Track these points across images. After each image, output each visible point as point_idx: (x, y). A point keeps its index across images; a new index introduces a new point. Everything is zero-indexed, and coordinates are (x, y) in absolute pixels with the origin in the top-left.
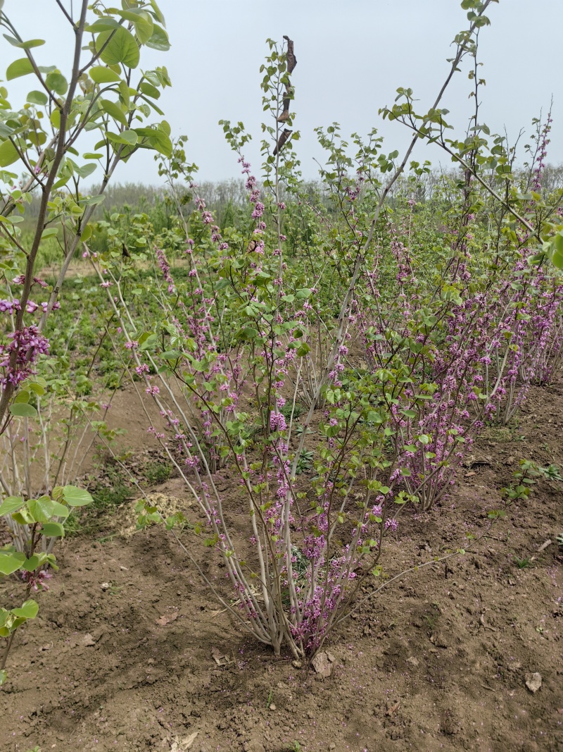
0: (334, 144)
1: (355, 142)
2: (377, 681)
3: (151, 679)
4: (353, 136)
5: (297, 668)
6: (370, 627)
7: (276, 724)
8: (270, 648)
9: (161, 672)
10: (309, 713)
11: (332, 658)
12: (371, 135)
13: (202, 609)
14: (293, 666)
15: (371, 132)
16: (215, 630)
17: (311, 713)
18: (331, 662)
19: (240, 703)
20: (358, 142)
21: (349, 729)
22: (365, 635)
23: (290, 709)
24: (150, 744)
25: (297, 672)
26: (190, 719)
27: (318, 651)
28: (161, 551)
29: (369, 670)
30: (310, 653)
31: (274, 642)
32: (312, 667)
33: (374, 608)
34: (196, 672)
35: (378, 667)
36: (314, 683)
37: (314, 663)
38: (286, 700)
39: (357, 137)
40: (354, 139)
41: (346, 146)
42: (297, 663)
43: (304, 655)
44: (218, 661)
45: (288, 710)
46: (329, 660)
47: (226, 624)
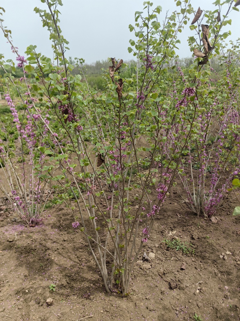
0: (222, 45)
1: (230, 44)
2: (233, 225)
3: (159, 218)
4: (230, 41)
5: (206, 220)
6: (230, 212)
7: (201, 232)
8: (196, 214)
9: (162, 217)
10: (211, 230)
11: (217, 218)
12: (238, 40)
13: (171, 203)
14: (204, 219)
15: (237, 39)
16: (176, 208)
17: (212, 231)
18: (217, 219)
19: (188, 226)
20: (232, 44)
21: (225, 235)
22: (228, 214)
23: (205, 229)
24: (162, 232)
25: (205, 221)
26: (173, 228)
27: (212, 216)
28: (153, 188)
29: (230, 223)
30: (209, 216)
31: (198, 212)
32: (211, 220)
33: (231, 207)
34: (173, 218)
35: (233, 222)
36: (211, 224)
37: (211, 219)
38: (203, 226)
39: (232, 42)
40: (231, 42)
41: (227, 45)
42: (205, 218)
43: (207, 217)
44: (179, 216)
45: (204, 229)
46: (216, 219)
47: (180, 208)
